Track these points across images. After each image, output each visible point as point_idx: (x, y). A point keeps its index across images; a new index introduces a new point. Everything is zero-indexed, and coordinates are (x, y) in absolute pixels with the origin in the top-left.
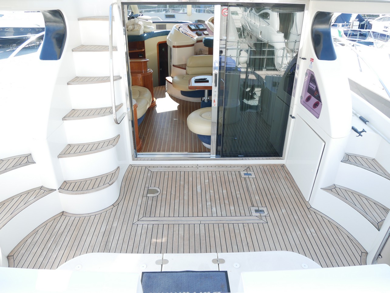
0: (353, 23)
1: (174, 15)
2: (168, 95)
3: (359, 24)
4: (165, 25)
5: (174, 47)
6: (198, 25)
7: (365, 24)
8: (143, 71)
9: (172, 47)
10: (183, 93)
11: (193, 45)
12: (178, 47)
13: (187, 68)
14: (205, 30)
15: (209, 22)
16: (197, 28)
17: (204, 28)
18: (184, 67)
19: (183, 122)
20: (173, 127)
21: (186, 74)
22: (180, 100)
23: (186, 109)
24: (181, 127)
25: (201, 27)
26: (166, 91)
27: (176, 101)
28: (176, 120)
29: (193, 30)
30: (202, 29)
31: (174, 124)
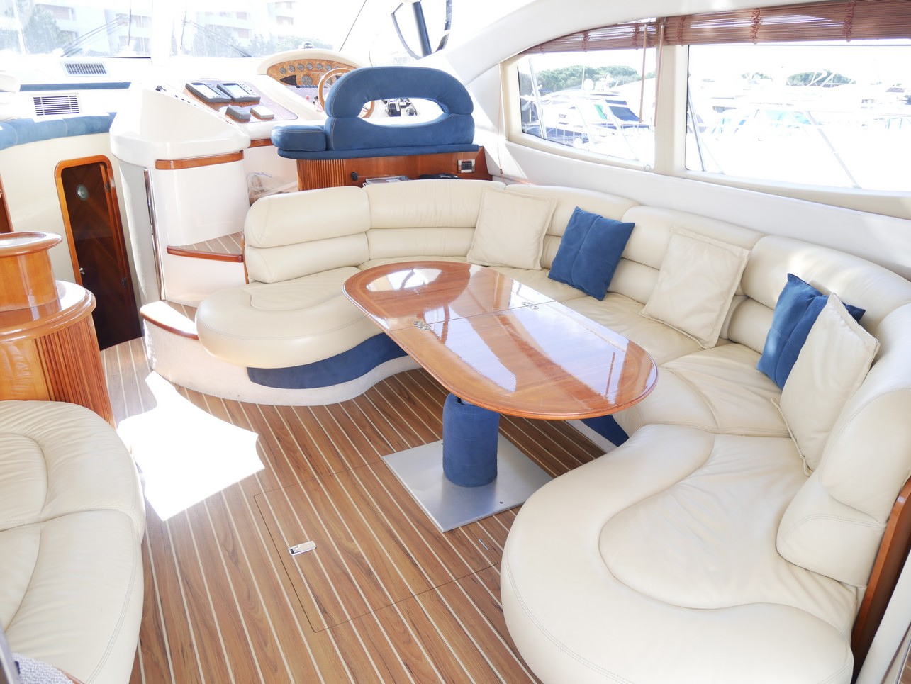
1: (100, 65)
2: (173, 388)
4: (74, 98)
5: (162, 165)
6: (223, 87)
8: (32, 302)
9: (153, 165)
10: (259, 376)
11: (238, 156)
12: (181, 164)
13: (248, 253)
14: (255, 101)
15: (262, 77)
16: (224, 97)
17: (249, 96)
18: (228, 251)
19: (356, 559)
20: (326, 627)
21: (248, 282)
22: (251, 408)
23: (309, 455)
24: (371, 610)
25: (237, 93)
26: (152, 370)
27: (232, 416)
28: (308, 554)
29: (214, 103)
30: (244, 98)
31: (313, 594)
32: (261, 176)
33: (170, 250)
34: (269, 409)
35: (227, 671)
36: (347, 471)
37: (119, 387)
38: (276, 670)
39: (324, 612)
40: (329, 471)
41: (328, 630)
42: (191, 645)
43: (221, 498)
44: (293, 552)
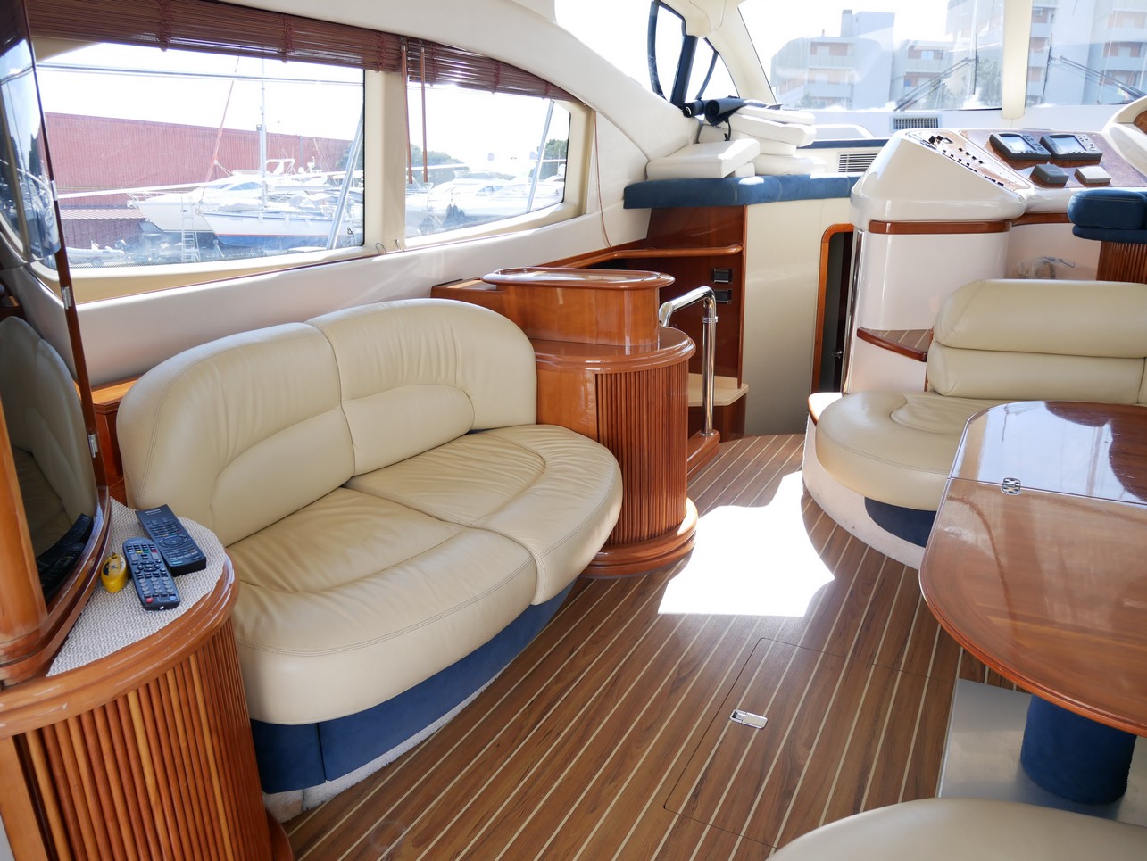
1: (937, 119)
5: (877, 227)
6: (1049, 141)
9: (866, 226)
10: (881, 512)
12: (900, 228)
13: (934, 352)
14: (1093, 160)
15: (1121, 127)
16: (1039, 152)
17: (1082, 151)
19: (790, 769)
20: (680, 812)
21: (926, 389)
22: (858, 545)
23: (867, 627)
24: (743, 833)
25: (1063, 148)
26: (800, 469)
27: (829, 546)
28: (747, 729)
29: (1016, 161)
30: (1074, 154)
31: (706, 770)
32: (1054, 263)
33: (862, 334)
34: (877, 557)
35: (558, 778)
36: (893, 669)
38: (592, 811)
39: (696, 795)
40: (872, 657)
41: (677, 816)
42: (559, 734)
43: (727, 624)
44: (734, 717)
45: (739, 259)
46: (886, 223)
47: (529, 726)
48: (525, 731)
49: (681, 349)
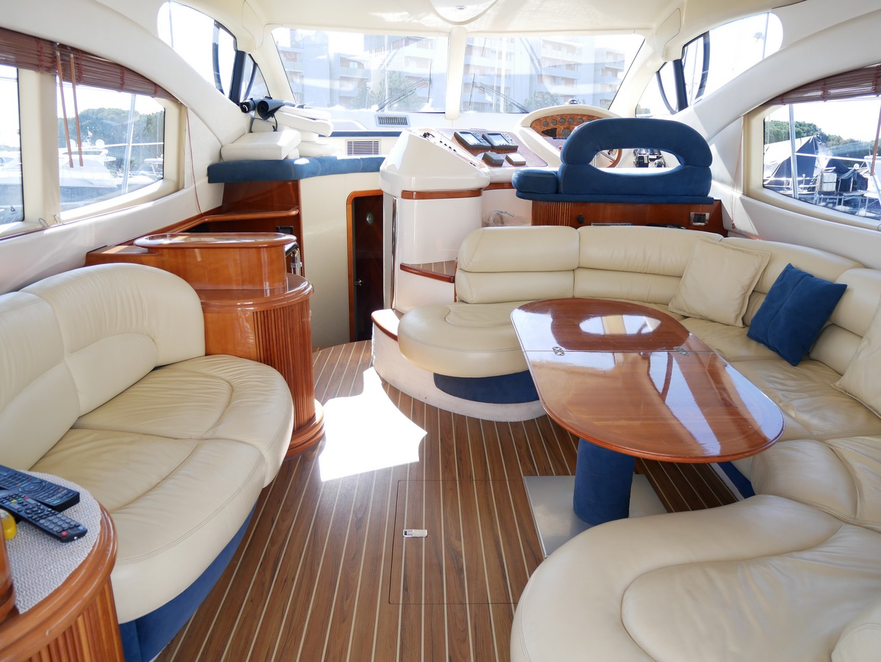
0: (822, 176)
1: (405, 119)
2: (381, 382)
3: (837, 179)
4: (377, 143)
5: (407, 195)
6: (487, 136)
7: (850, 179)
9: (399, 194)
10: (443, 382)
11: (476, 193)
12: (422, 195)
13: (460, 276)
14: (513, 149)
15: (525, 129)
16: (484, 144)
17: (508, 144)
18: (445, 273)
19: (455, 556)
20: (401, 602)
21: (455, 301)
22: (432, 410)
23: (460, 459)
24: (445, 602)
25: (498, 142)
26: (372, 365)
27: (414, 413)
28: (417, 540)
29: (473, 150)
30: (503, 146)
31: (404, 572)
32: (503, 215)
33: (403, 267)
34: (446, 415)
35: (308, 608)
36: (486, 480)
37: (342, 373)
38: (344, 622)
39: (406, 589)
40: (471, 477)
41: (401, 606)
42: (293, 579)
43: (373, 477)
44: (406, 534)
45: (298, 217)
46: (412, 192)
47: (268, 580)
48: (267, 584)
49: (305, 288)
